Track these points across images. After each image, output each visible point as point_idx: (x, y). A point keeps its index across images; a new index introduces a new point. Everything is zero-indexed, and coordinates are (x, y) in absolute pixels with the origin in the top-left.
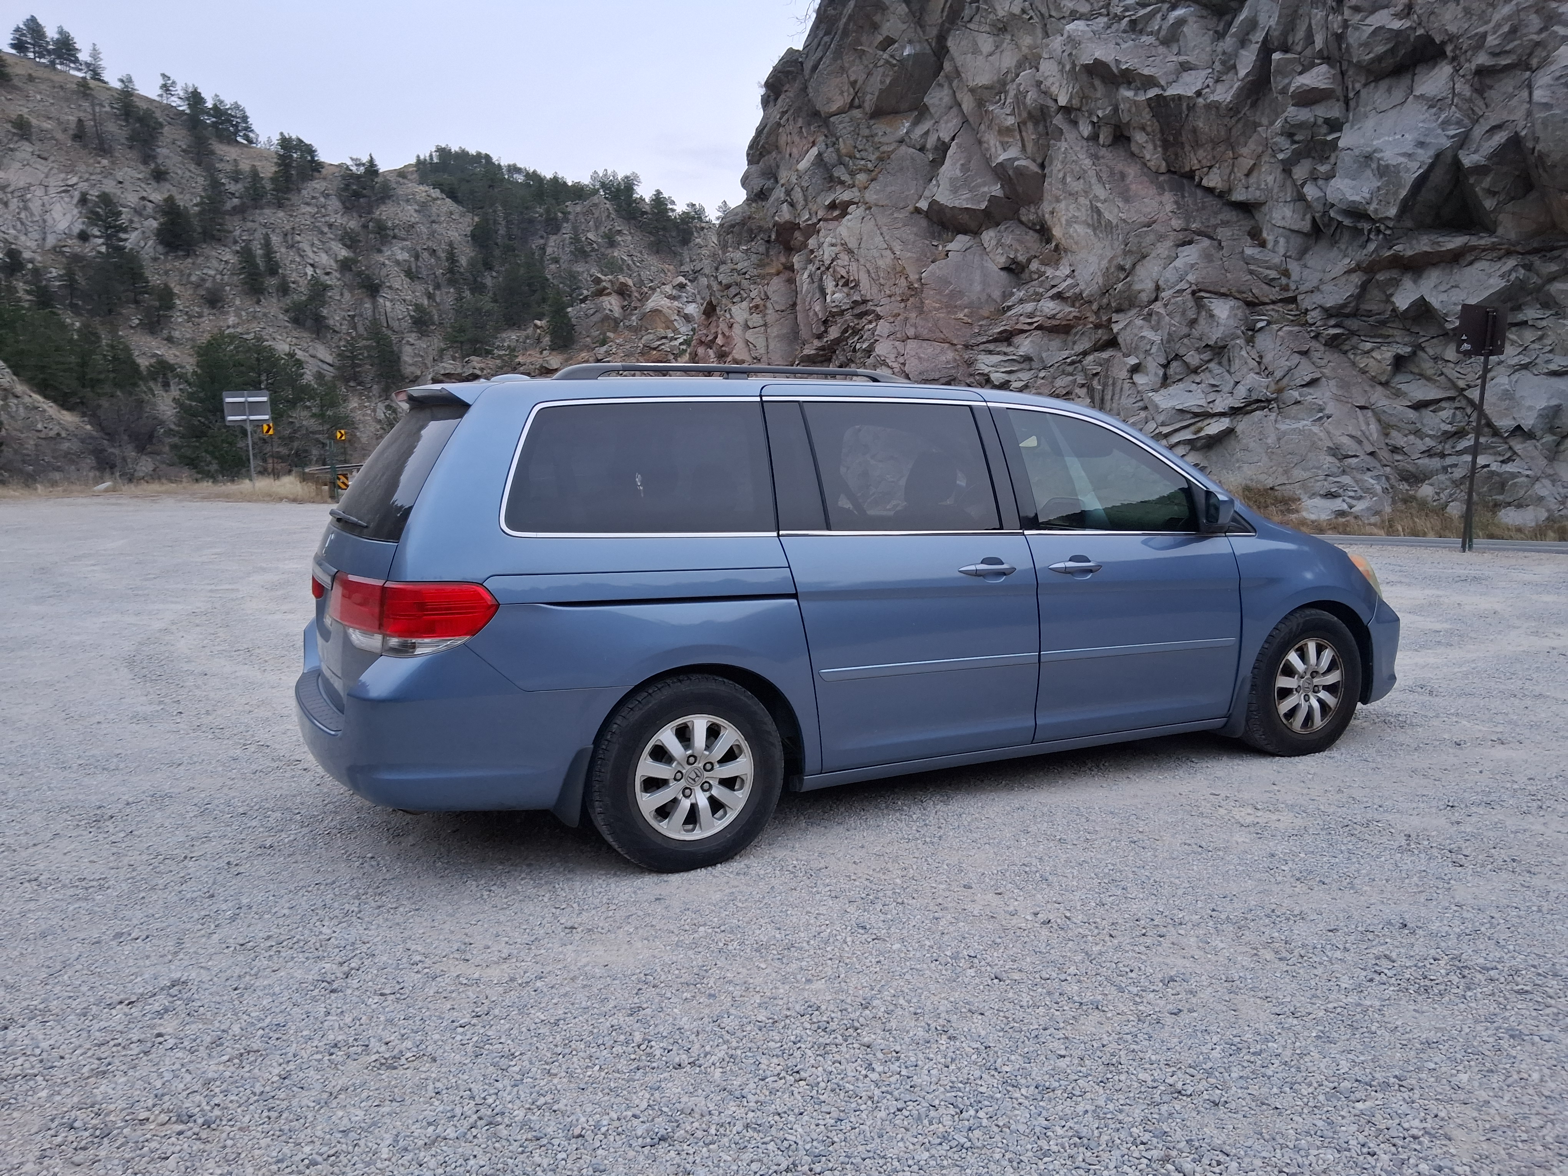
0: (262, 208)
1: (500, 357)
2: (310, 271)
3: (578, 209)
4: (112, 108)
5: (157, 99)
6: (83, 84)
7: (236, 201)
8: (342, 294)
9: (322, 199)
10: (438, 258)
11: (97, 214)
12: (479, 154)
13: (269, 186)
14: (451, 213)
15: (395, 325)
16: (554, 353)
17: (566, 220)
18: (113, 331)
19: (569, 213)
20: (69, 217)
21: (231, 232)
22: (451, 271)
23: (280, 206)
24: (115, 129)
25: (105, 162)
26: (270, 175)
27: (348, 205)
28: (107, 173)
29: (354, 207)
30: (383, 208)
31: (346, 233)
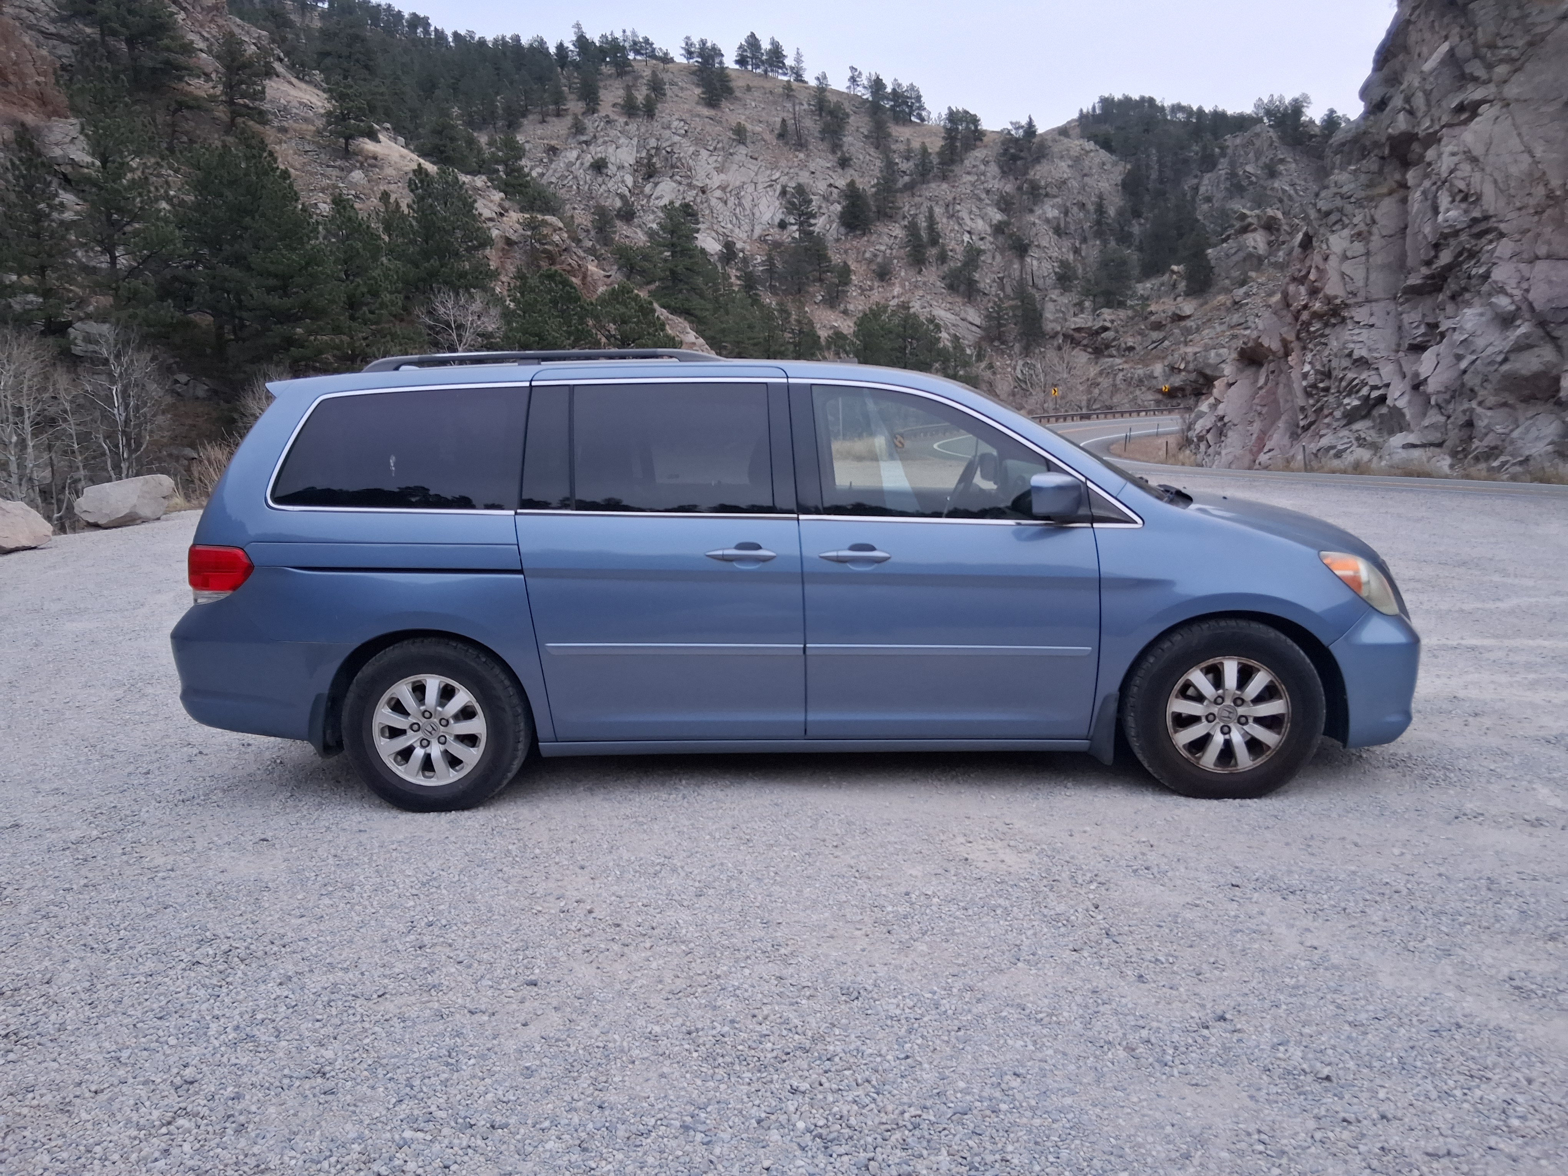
0: (929, 182)
1: (1131, 307)
2: (966, 238)
3: (1238, 141)
4: (809, 105)
5: (846, 91)
6: (788, 86)
7: (907, 179)
8: (994, 258)
9: (982, 167)
10: (1088, 212)
11: (793, 204)
12: (1143, 99)
13: (935, 160)
14: (1104, 164)
15: (1040, 283)
16: (1189, 299)
17: (1223, 154)
18: (801, 308)
19: (1228, 147)
20: (772, 208)
21: (900, 208)
22: (1099, 223)
23: (945, 178)
24: (811, 125)
25: (802, 156)
26: (937, 150)
27: (1005, 169)
28: (803, 166)
29: (1011, 170)
30: (1038, 167)
31: (1002, 197)
